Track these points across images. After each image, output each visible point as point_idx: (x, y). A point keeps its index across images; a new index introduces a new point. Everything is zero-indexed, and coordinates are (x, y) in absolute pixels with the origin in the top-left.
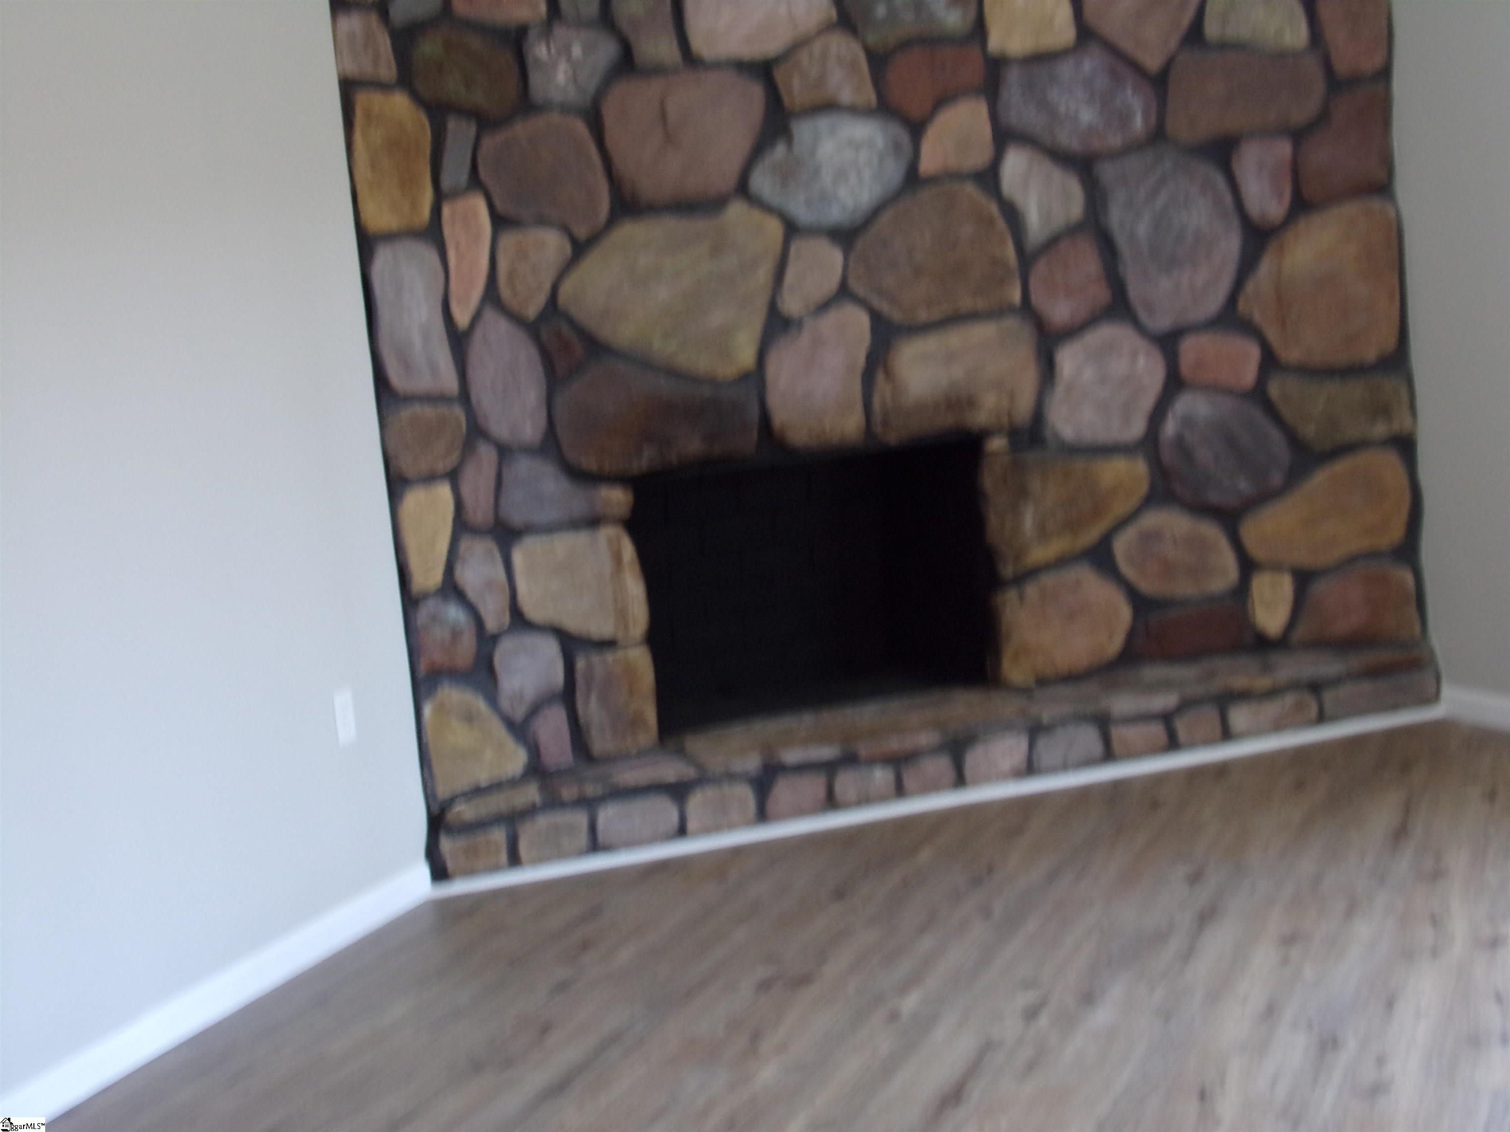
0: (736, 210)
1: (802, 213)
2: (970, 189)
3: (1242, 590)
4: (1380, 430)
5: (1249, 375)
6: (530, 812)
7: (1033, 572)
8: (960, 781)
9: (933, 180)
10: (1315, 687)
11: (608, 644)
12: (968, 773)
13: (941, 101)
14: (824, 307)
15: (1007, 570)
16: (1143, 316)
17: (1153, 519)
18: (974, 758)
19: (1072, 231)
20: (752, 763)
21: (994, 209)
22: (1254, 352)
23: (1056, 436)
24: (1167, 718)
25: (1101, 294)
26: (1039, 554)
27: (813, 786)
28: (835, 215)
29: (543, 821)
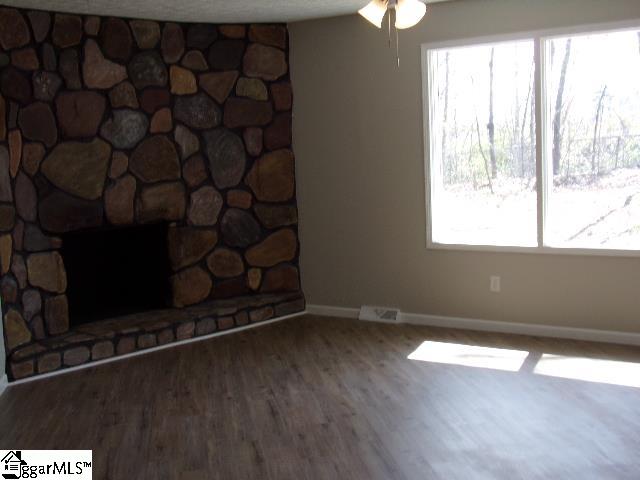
0: (96, 141)
1: (117, 144)
2: (166, 138)
3: (245, 274)
4: (288, 223)
5: (248, 204)
6: (42, 353)
7: (184, 268)
8: (175, 339)
9: (154, 134)
10: (273, 305)
11: (55, 294)
12: (178, 336)
13: (157, 109)
14: (122, 176)
15: (176, 269)
16: (216, 183)
17: (218, 251)
18: (179, 330)
19: (196, 154)
20: (111, 334)
21: (173, 146)
22: (250, 197)
23: (191, 222)
24: (232, 315)
25: (204, 176)
26: (186, 263)
27: (131, 341)
28: (126, 144)
29: (46, 357)
